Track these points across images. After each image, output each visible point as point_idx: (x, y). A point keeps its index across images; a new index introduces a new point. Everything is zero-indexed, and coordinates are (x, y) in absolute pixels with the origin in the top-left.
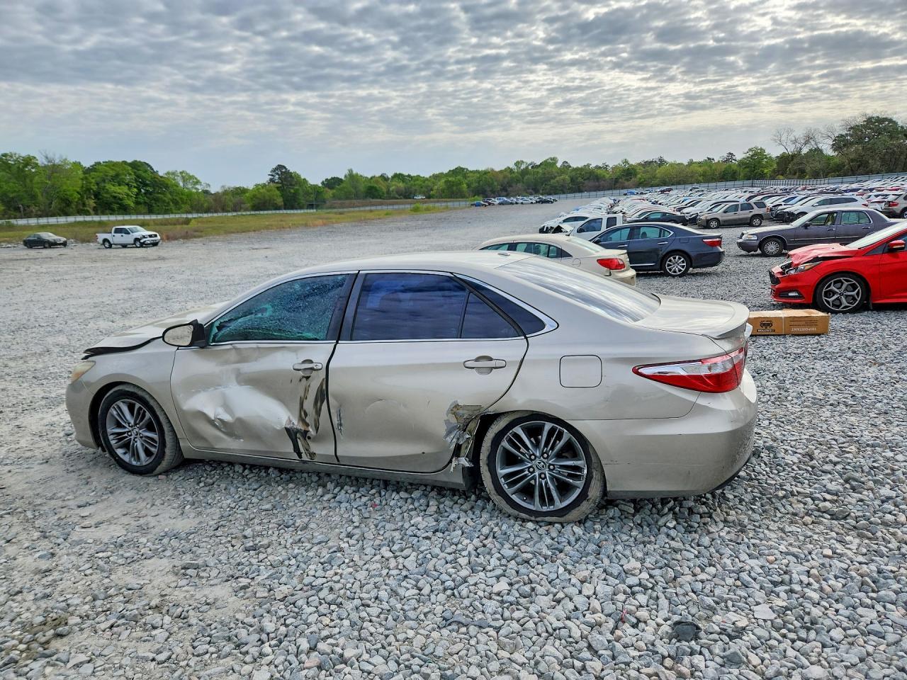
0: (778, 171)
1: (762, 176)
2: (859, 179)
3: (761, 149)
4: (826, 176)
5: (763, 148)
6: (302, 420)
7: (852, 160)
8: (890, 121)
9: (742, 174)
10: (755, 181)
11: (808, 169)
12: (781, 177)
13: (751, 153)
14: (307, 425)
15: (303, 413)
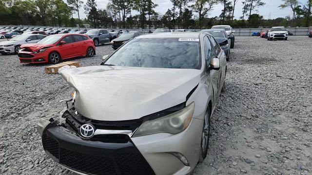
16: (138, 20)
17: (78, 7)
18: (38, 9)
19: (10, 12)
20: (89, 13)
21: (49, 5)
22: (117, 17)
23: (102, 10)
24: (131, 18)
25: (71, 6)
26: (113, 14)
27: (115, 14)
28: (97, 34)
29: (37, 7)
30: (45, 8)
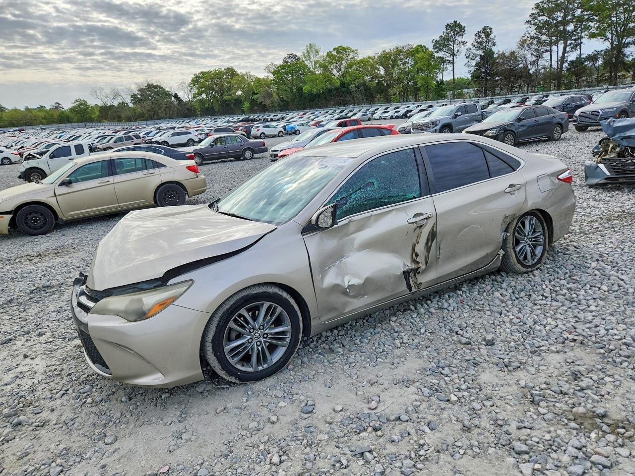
0: (102, 117)
1: (91, 120)
2: (156, 122)
3: (84, 101)
4: (136, 120)
5: (85, 100)
6: (414, 261)
7: (149, 111)
8: (160, 87)
9: (75, 119)
10: (87, 124)
11: (123, 116)
12: (106, 121)
13: (77, 103)
14: (418, 263)
15: (414, 256)
16: (600, 62)
17: (453, 55)
18: (382, 72)
19: (338, 83)
20: (477, 65)
21: (401, 60)
22: (542, 62)
23: (507, 54)
24: (579, 62)
25: (441, 54)
26: (534, 58)
27: (539, 57)
28: (451, 116)
29: (381, 68)
30: (393, 66)
